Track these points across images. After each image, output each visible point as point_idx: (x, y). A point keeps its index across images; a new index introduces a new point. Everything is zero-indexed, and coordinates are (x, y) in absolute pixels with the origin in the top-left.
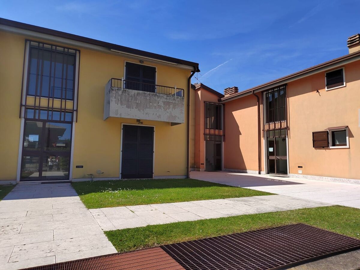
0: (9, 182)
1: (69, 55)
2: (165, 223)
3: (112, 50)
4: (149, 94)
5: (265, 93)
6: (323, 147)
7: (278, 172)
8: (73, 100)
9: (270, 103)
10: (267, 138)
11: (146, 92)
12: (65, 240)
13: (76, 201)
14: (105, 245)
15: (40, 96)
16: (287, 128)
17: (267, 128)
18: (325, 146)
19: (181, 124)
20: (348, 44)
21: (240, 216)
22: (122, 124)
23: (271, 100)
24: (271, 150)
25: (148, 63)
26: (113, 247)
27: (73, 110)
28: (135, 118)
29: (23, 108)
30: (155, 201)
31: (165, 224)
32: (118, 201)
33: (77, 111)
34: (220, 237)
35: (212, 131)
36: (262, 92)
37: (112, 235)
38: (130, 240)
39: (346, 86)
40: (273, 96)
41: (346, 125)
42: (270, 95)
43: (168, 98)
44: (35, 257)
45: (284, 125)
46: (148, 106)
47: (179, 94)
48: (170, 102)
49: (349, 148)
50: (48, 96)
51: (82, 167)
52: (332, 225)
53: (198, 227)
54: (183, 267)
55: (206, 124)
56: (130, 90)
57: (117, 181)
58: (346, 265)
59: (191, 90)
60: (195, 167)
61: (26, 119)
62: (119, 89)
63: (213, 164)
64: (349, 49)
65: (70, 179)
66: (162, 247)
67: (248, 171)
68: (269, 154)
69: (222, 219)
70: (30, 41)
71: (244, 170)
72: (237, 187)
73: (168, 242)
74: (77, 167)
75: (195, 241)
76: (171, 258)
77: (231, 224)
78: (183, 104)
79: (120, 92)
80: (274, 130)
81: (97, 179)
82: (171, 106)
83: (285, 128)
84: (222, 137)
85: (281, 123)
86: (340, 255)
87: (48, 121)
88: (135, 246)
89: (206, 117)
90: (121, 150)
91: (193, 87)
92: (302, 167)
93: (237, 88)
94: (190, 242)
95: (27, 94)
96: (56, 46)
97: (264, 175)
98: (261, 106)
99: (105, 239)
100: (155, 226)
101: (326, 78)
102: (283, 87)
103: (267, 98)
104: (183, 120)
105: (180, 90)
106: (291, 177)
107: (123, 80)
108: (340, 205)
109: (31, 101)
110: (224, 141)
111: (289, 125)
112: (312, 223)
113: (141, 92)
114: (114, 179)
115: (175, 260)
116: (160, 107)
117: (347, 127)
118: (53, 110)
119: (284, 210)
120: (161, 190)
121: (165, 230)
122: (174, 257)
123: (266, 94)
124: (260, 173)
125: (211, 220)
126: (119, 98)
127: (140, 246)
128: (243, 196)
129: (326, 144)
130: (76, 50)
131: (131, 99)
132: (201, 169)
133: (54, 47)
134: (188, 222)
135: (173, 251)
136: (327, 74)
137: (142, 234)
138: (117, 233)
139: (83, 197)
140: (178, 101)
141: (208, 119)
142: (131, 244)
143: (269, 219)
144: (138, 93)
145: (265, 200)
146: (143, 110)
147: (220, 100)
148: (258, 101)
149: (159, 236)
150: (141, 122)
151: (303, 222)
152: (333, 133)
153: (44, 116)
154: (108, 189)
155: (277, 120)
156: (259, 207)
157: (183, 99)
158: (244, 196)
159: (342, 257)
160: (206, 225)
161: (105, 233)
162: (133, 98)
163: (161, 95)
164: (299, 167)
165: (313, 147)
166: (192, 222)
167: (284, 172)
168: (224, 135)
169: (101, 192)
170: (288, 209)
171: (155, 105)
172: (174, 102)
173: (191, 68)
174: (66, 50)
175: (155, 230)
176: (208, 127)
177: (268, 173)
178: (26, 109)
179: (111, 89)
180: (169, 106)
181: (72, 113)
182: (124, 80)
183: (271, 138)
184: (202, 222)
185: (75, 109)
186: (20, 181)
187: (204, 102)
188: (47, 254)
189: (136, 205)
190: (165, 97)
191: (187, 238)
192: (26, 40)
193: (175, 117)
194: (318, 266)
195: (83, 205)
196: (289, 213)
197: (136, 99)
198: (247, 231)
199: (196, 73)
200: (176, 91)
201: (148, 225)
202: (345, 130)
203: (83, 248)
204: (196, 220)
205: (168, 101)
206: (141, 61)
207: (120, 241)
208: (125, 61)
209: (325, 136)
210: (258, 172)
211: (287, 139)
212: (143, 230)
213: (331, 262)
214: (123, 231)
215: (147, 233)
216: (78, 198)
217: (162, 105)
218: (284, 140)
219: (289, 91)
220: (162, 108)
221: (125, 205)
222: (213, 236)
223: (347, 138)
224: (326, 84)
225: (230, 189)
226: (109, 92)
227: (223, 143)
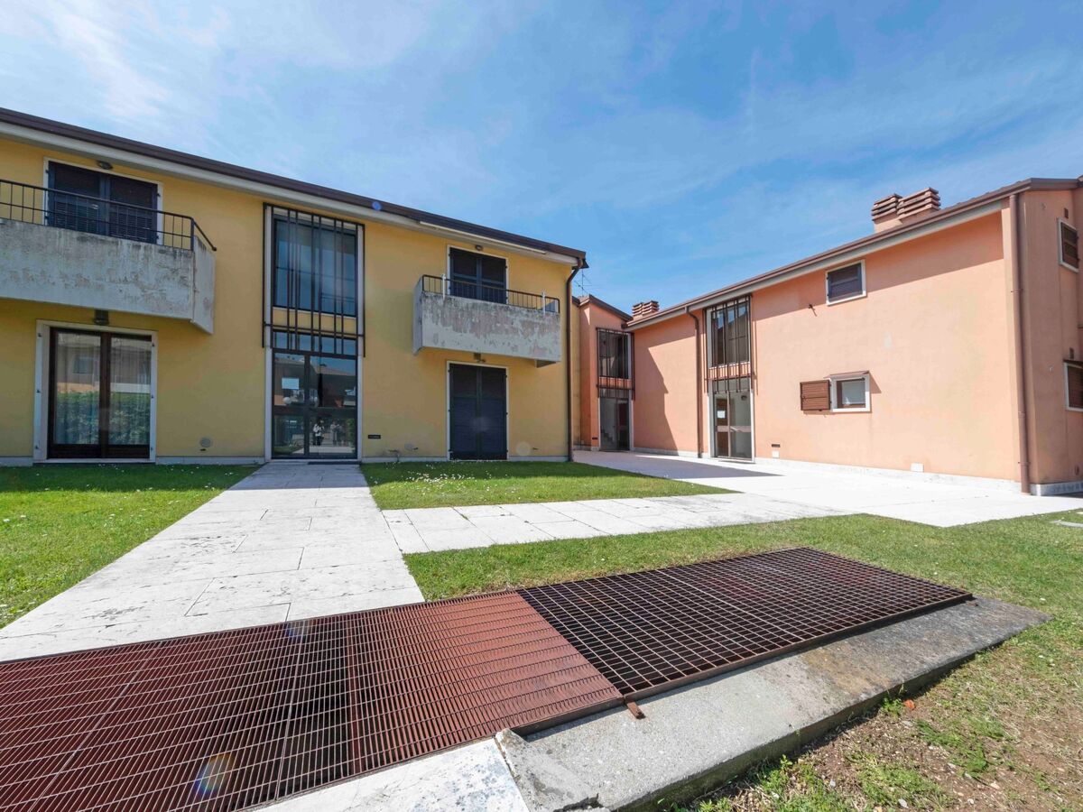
0: (253, 459)
1: (345, 234)
2: (528, 542)
3: (422, 223)
4: (495, 307)
5: (709, 311)
6: (820, 410)
7: (734, 454)
8: (356, 315)
9: (720, 331)
10: (714, 393)
11: (489, 303)
12: (320, 570)
13: (362, 495)
14: (400, 583)
15: (298, 308)
16: (752, 375)
17: (713, 375)
18: (825, 409)
19: (554, 362)
20: (874, 215)
21: (679, 530)
22: (448, 362)
23: (721, 325)
24: (721, 414)
25: (492, 249)
26: (417, 590)
27: (357, 335)
28: (471, 350)
29: (268, 330)
30: (509, 499)
31: (529, 544)
32: (438, 497)
33: (363, 336)
34: (643, 573)
35: (612, 381)
36: (705, 310)
37: (418, 564)
38: (455, 573)
39: (866, 297)
40: (725, 318)
41: (866, 370)
42: (718, 316)
43: (530, 314)
44: (247, 605)
45: (746, 370)
46: (493, 329)
47: (549, 308)
48: (533, 323)
49: (871, 412)
50: (310, 308)
51: (379, 437)
52: (868, 551)
53: (595, 552)
54: (569, 640)
55: (600, 369)
56: (459, 299)
57: (442, 463)
58: (938, 644)
59: (573, 308)
60: (583, 443)
61: (275, 350)
62: (438, 295)
63: (614, 439)
64: (875, 225)
65: (359, 459)
66: (520, 592)
67: (679, 452)
68: (719, 422)
69: (643, 536)
70: (273, 206)
71: (672, 450)
72: (663, 478)
73: (535, 581)
74: (370, 437)
75: (592, 581)
76: (540, 618)
77: (663, 546)
78: (557, 327)
79: (440, 302)
80: (728, 379)
81: (408, 460)
82: (537, 329)
83: (748, 376)
84: (630, 392)
85: (740, 366)
86: (917, 619)
87: (313, 353)
88: (464, 587)
89: (600, 357)
90: (448, 408)
91: (577, 301)
92: (778, 446)
93: (657, 303)
94: (580, 582)
95: (274, 304)
96: (320, 216)
97: (708, 459)
98: (703, 337)
99: (403, 570)
100: (508, 547)
101: (827, 282)
102: (744, 300)
103: (714, 321)
104: (559, 356)
105: (552, 300)
106: (758, 464)
107: (444, 278)
108: (870, 513)
109: (280, 317)
110: (634, 398)
111: (755, 370)
112: (825, 547)
113: (479, 302)
114: (436, 460)
115: (551, 623)
116: (515, 331)
117: (868, 372)
118: (321, 334)
119: (763, 521)
120: (520, 480)
121: (528, 554)
122: (547, 617)
123: (712, 313)
124: (700, 456)
125: (620, 537)
126: (439, 311)
127: (474, 588)
128: (677, 494)
129: (827, 403)
130: (357, 224)
131: (462, 316)
132: (592, 448)
133: (316, 219)
134: (575, 541)
135: (546, 601)
136: (829, 273)
137: (479, 561)
138: (430, 559)
139: (376, 488)
140: (550, 321)
141: (604, 361)
142: (456, 583)
143: (738, 539)
144: (474, 305)
145: (720, 501)
146: (485, 336)
147: (624, 326)
148: (697, 328)
149: (514, 568)
150: (482, 358)
151: (806, 544)
152: (839, 384)
153: (305, 344)
154: (422, 475)
155: (731, 361)
156: (711, 514)
157: (558, 316)
158: (680, 495)
159: (922, 624)
160: (611, 548)
161: (406, 557)
162: (465, 314)
163: (517, 309)
164: (773, 445)
165: (802, 409)
166: (583, 540)
167: (746, 454)
168: (633, 389)
169: (410, 481)
170: (770, 519)
171: (507, 326)
172: (541, 322)
173: (573, 261)
174: (339, 223)
175: (507, 555)
176: (604, 374)
177: (716, 456)
178: (273, 331)
179: (424, 295)
180: (533, 329)
181: (356, 340)
182: (447, 280)
183: (722, 395)
184: (604, 542)
185: (360, 332)
186: (273, 458)
187: (597, 329)
188: (276, 598)
189: (473, 505)
190: (525, 312)
191: (574, 574)
192: (265, 205)
193: (545, 349)
194: (875, 646)
195: (372, 503)
196: (775, 526)
197: (471, 315)
198: (698, 562)
199: (580, 270)
200: (545, 302)
201: (493, 543)
202: (863, 379)
203: (353, 588)
204: (591, 536)
205: (530, 319)
206: (477, 247)
207: (434, 575)
208: (449, 246)
209: (823, 390)
210: (696, 454)
211: (751, 395)
212: (484, 554)
213: (901, 635)
214: (443, 553)
215: (492, 560)
216: (367, 490)
217: (520, 327)
218: (745, 397)
219: (756, 306)
220: (520, 332)
221: (451, 504)
222: (630, 571)
223: (867, 394)
224: (827, 292)
225: (651, 480)
226: (421, 300)
227: (632, 403)
